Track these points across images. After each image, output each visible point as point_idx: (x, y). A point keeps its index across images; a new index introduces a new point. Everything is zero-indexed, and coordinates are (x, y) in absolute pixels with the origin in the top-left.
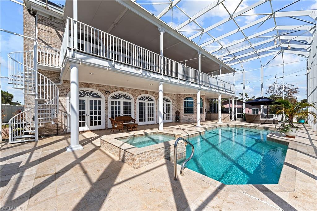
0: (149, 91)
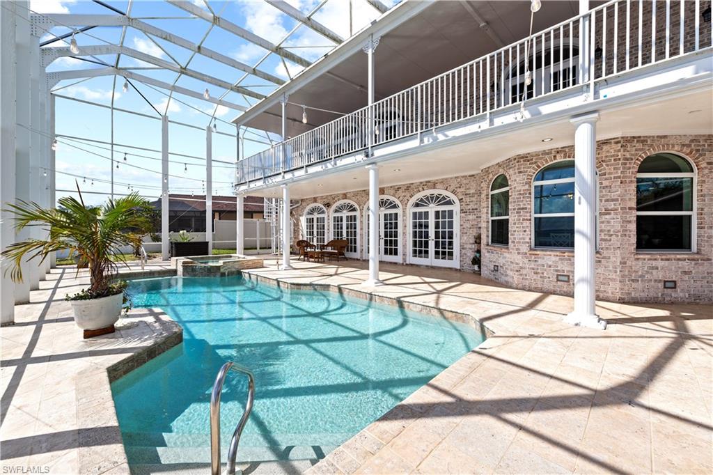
0: (387, 187)
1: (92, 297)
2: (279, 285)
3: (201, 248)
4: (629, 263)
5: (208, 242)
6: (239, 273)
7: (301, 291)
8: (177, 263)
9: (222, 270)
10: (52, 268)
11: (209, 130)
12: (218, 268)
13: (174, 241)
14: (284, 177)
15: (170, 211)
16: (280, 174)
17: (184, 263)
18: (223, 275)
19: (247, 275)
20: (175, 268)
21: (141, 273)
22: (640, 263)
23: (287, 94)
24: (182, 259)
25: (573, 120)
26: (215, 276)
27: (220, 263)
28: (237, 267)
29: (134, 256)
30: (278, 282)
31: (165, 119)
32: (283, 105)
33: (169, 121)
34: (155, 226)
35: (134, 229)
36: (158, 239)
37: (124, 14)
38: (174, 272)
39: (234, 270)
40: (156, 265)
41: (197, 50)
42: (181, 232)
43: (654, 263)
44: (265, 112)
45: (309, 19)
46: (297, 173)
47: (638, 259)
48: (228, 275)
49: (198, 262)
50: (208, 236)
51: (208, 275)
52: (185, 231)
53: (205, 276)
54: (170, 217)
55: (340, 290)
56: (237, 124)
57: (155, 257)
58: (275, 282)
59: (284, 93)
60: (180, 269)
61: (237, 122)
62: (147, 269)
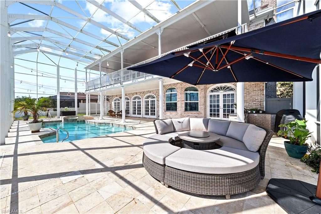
1: (33, 123)
2: (95, 124)
3: (73, 113)
4: (182, 114)
5: (75, 111)
6: (84, 121)
7: (102, 125)
8: (62, 118)
9: (78, 120)
10: (14, 121)
11: (76, 70)
12: (76, 119)
13: (62, 111)
14: (100, 89)
15: (60, 99)
16: (99, 88)
17: (64, 118)
18: (78, 122)
19: (86, 122)
20: (61, 120)
21: (48, 121)
22: (185, 114)
23: (101, 61)
24: (63, 117)
25: (159, 80)
26: (75, 122)
27: (77, 118)
28: (83, 119)
29: (46, 117)
30: (95, 123)
31: (58, 67)
32: (100, 65)
33: (60, 67)
34: (54, 105)
35: (46, 106)
36: (56, 110)
37: (42, 36)
38: (61, 121)
39: (82, 120)
40: (55, 119)
41: (68, 46)
42: (65, 108)
43: (189, 114)
44: (95, 66)
45: (105, 40)
46: (104, 88)
47: (185, 113)
48: (80, 122)
49: (70, 118)
50: (76, 109)
51: (73, 122)
52: (67, 107)
53: (72, 122)
54: (60, 102)
55: (112, 124)
56: (86, 69)
57: (54, 117)
58: (94, 123)
59: (100, 61)
60: (63, 120)
61: (86, 68)
62: (50, 120)
